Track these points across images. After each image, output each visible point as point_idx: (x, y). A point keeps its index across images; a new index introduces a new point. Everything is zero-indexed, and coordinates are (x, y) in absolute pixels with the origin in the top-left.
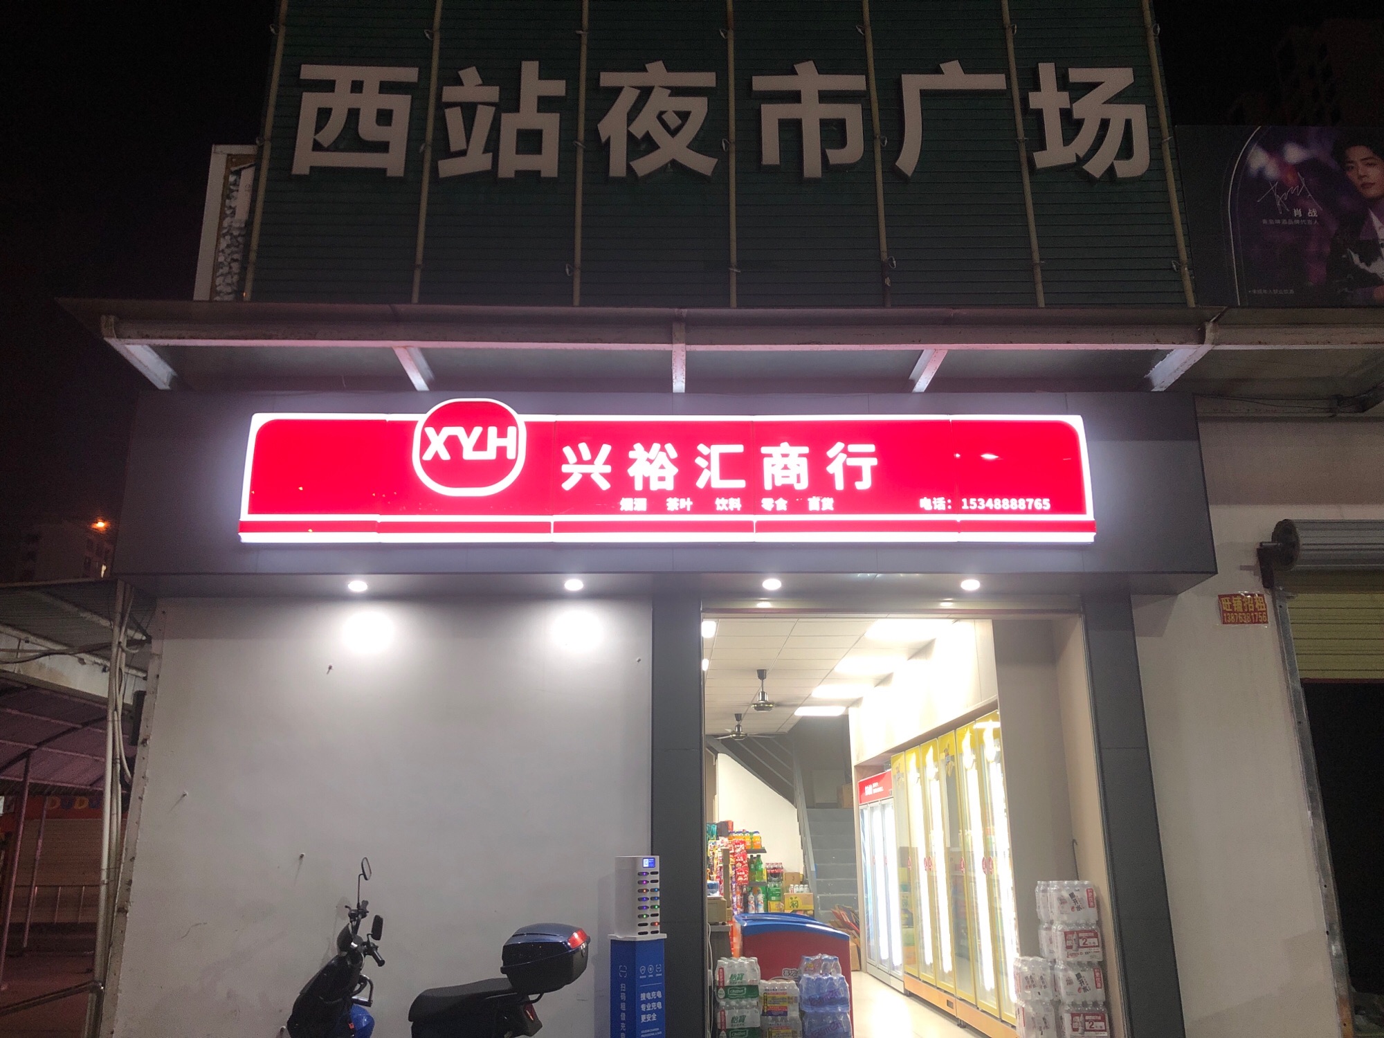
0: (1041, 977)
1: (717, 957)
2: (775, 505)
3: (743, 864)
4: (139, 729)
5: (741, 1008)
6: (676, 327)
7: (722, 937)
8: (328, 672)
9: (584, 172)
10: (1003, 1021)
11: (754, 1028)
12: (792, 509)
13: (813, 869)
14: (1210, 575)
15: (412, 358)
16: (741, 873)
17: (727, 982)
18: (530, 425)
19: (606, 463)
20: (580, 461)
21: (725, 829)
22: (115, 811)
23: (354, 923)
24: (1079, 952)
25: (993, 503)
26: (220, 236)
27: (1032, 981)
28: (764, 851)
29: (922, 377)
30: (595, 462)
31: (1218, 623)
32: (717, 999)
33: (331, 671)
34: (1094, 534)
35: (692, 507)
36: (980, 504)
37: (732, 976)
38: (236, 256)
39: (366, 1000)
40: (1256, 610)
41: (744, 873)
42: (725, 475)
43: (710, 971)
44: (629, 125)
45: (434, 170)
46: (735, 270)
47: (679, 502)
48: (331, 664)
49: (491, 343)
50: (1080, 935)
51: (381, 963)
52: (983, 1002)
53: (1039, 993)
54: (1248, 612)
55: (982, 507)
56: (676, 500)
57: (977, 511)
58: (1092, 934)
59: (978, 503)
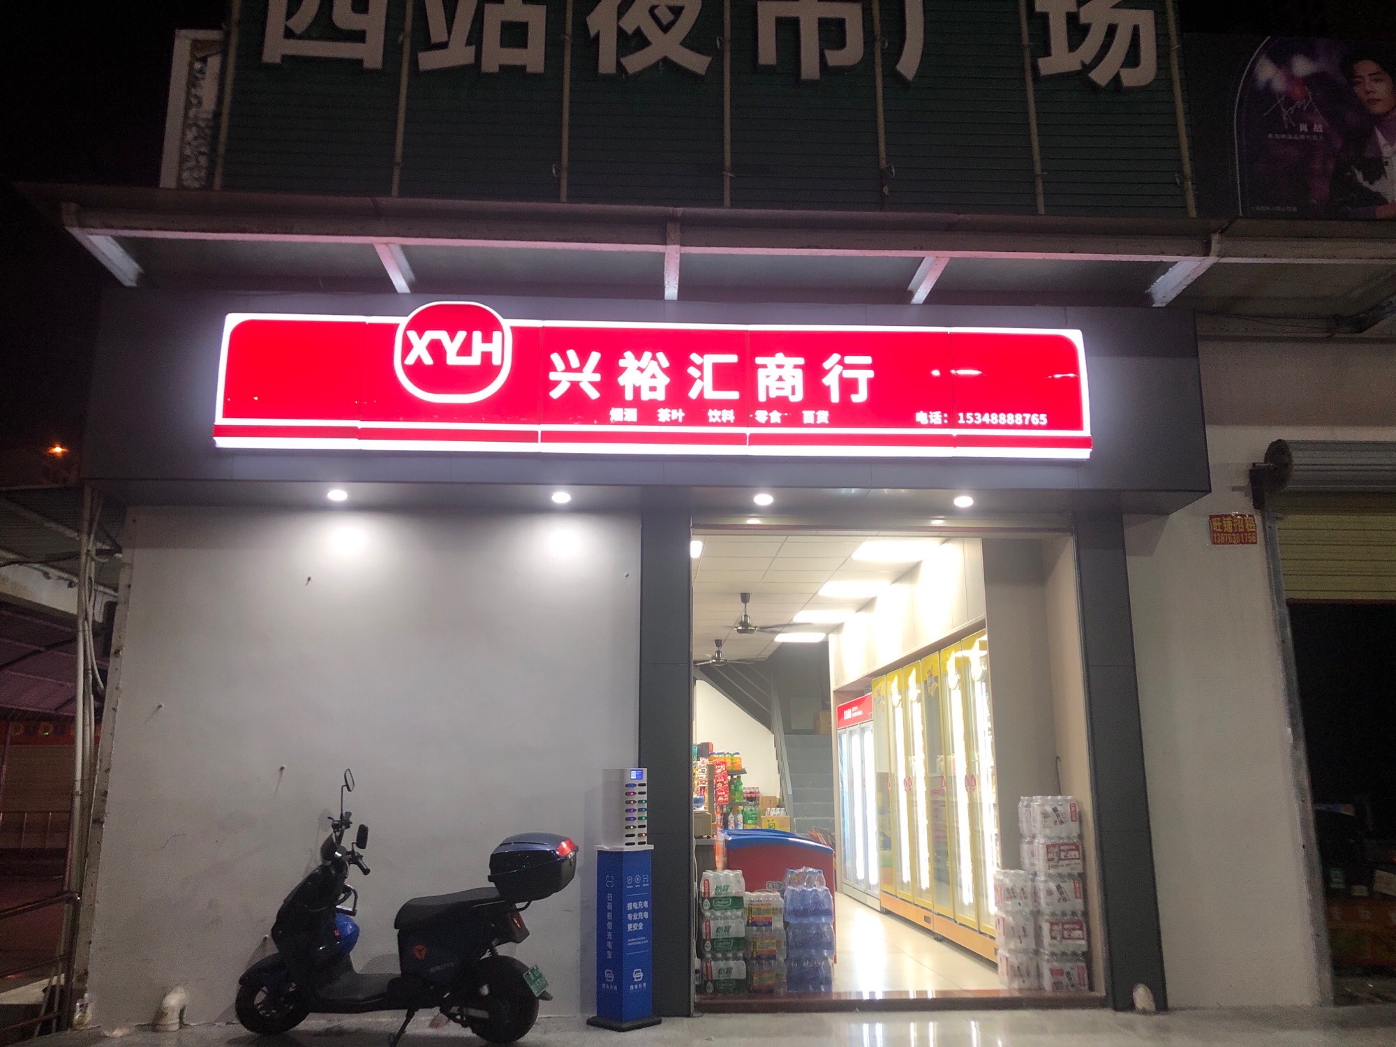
0: (1022, 889)
1: (701, 870)
2: (769, 417)
3: (724, 785)
4: (111, 639)
5: (726, 918)
6: (670, 226)
7: (707, 850)
8: (307, 584)
9: (572, 68)
10: (981, 933)
11: (739, 938)
12: (785, 422)
13: (790, 792)
14: (1203, 493)
15: (393, 257)
16: (721, 793)
17: (712, 894)
18: (515, 330)
19: (595, 371)
20: (568, 368)
21: (705, 749)
22: (88, 722)
23: (338, 834)
24: (1060, 864)
25: (990, 418)
26: (186, 126)
27: (1013, 892)
28: (744, 772)
29: (922, 287)
30: (584, 370)
31: (1208, 542)
32: (702, 911)
33: (310, 582)
34: (1090, 450)
35: (684, 418)
36: (977, 418)
37: (717, 887)
38: (203, 149)
39: (350, 909)
40: (1246, 531)
41: (724, 793)
42: (719, 384)
43: (696, 884)
44: (619, 18)
45: (414, 62)
46: (729, 174)
47: (670, 413)
48: (310, 575)
49: (477, 241)
50: (1062, 848)
51: (366, 872)
52: (961, 915)
53: (1020, 904)
54: (1237, 532)
55: (978, 422)
56: (667, 410)
57: (974, 426)
58: (1074, 847)
59: (974, 417)
